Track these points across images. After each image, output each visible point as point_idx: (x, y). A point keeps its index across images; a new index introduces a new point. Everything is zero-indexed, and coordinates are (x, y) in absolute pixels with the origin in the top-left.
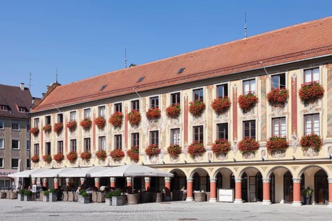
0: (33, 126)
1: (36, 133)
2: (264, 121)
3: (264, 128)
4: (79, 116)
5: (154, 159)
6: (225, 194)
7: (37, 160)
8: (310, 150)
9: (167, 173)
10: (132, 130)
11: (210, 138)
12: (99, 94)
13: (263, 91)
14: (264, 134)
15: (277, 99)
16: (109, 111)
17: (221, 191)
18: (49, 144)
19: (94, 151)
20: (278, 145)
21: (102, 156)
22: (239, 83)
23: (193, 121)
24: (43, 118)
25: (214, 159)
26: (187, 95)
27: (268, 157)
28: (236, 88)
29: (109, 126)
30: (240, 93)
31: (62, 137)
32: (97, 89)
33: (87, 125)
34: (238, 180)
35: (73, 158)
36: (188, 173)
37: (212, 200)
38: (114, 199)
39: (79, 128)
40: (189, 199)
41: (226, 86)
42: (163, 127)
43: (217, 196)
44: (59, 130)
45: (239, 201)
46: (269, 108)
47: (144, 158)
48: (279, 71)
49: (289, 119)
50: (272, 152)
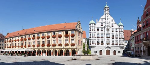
0: (5, 41)
1: (6, 42)
2: (51, 41)
3: (51, 42)
4: (14, 39)
5: (29, 47)
6: (44, 54)
7: (6, 48)
8: (60, 46)
9: (32, 50)
10: (25, 42)
11: (41, 43)
12: (18, 35)
13: (51, 35)
14: (51, 43)
15: (54, 37)
16: (20, 38)
17: (43, 54)
18: (8, 45)
19: (17, 46)
20: (54, 45)
21: (19, 47)
22: (47, 33)
23: (37, 40)
24: (7, 40)
25: (42, 48)
26: (36, 35)
27: (52, 47)
28: (46, 34)
29: (20, 41)
30: (47, 35)
31: (11, 43)
32: (17, 34)
33: (16, 41)
34: (46, 52)
35: (13, 47)
36: (37, 50)
37: (41, 56)
39: (14, 41)
40: (37, 55)
41: (44, 34)
42: (31, 41)
43: (42, 55)
44: (10, 42)
45: (47, 56)
46: (52, 38)
47: (27, 47)
48: (54, 32)
49: (56, 41)
50: (53, 47)
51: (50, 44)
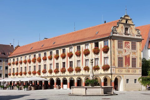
0: (9, 62)
1: (10, 65)
2: (75, 62)
3: (75, 64)
4: (23, 59)
5: (45, 74)
6: (65, 86)
7: (10, 75)
8: (87, 71)
9: (48, 79)
10: (39, 64)
11: (60, 67)
12: (29, 51)
13: (75, 51)
14: (75, 66)
15: (78, 55)
16: (32, 57)
18: (14, 69)
19: (27, 71)
20: (78, 70)
21: (30, 73)
22: (68, 48)
23: (56, 61)
24: (12, 59)
25: (62, 74)
26: (54, 52)
27: (76, 74)
28: (67, 50)
29: (32, 63)
30: (69, 52)
31: (18, 66)
32: (29, 49)
33: (25, 62)
34: (68, 82)
35: (21, 74)
36: (55, 79)
37: (61, 88)
38: (26, 88)
39: (23, 63)
40: (55, 88)
42: (48, 63)
43: (63, 87)
44: (17, 64)
45: (69, 89)
46: (76, 57)
47: (42, 74)
48: (78, 45)
49: (81, 61)
50: (77, 72)
51: (73, 67)
